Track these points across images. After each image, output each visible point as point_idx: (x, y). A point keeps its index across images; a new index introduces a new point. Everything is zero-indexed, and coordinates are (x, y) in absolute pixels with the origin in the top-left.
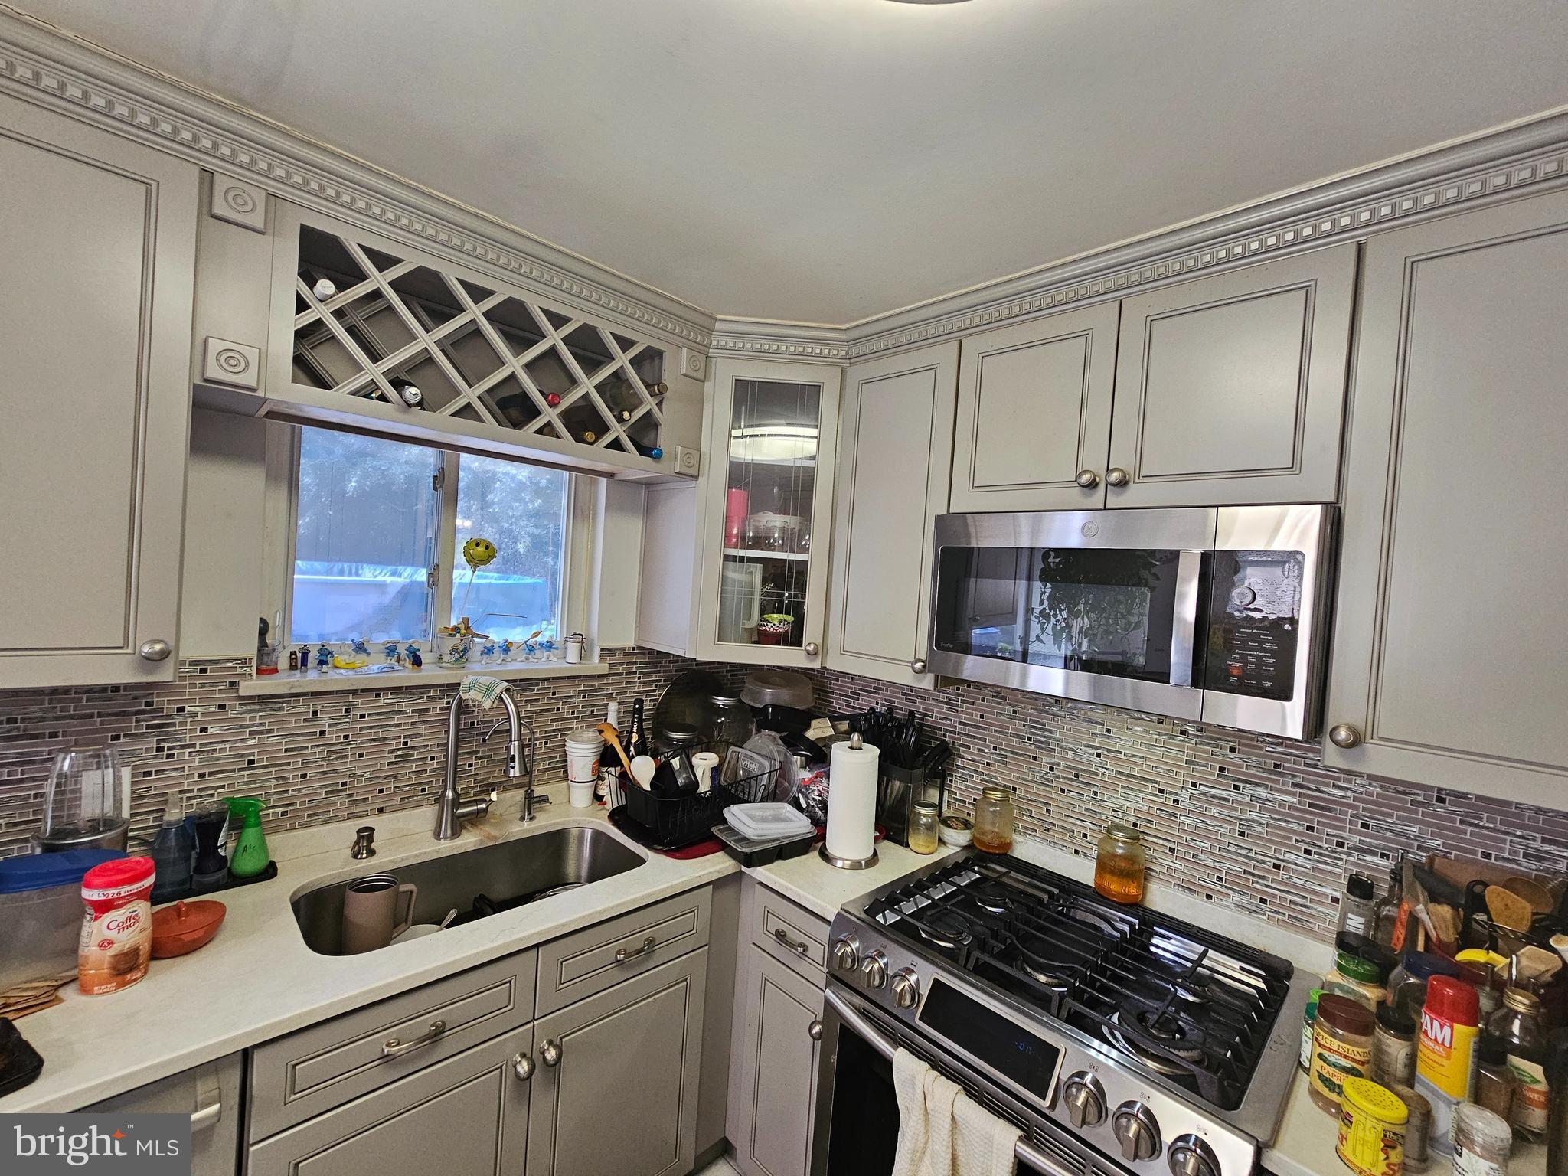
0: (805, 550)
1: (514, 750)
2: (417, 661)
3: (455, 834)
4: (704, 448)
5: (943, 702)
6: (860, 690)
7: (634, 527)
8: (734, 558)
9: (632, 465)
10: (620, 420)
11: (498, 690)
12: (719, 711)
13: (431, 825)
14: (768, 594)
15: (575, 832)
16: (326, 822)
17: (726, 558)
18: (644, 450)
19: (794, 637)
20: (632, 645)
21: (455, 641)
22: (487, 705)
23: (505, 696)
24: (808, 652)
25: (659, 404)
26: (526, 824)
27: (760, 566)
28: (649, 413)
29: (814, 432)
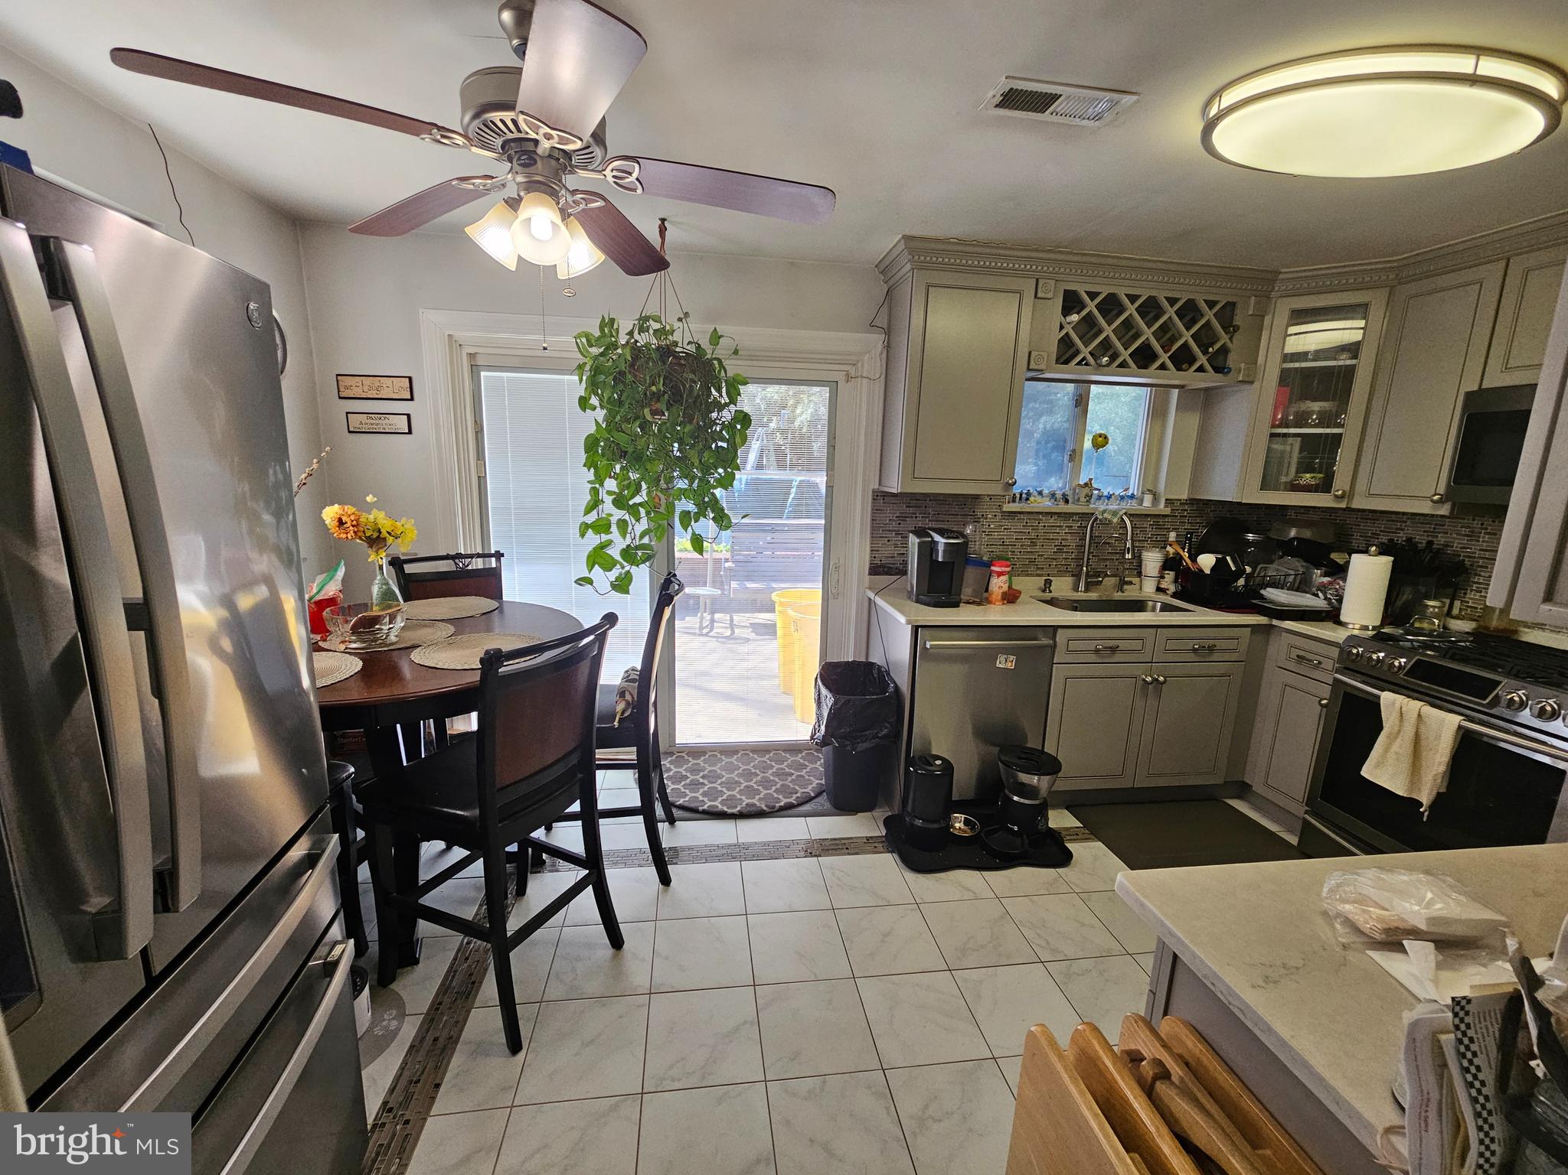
0: (1342, 426)
1: (1129, 545)
2: (1067, 501)
3: (1087, 590)
4: (1261, 360)
5: (1465, 535)
6: (1381, 531)
7: (1193, 420)
8: (1279, 435)
9: (1210, 379)
10: (1205, 352)
11: (1121, 513)
12: (1249, 544)
13: (1070, 586)
14: (1305, 458)
15: (1150, 603)
16: (1027, 575)
17: (1272, 435)
18: (1217, 370)
19: (1325, 486)
20: (1186, 497)
21: (1086, 491)
22: (1115, 520)
23: (1124, 517)
24: (1336, 496)
25: (1231, 339)
26: (1120, 593)
27: (1299, 439)
28: (1224, 345)
29: (1362, 323)
